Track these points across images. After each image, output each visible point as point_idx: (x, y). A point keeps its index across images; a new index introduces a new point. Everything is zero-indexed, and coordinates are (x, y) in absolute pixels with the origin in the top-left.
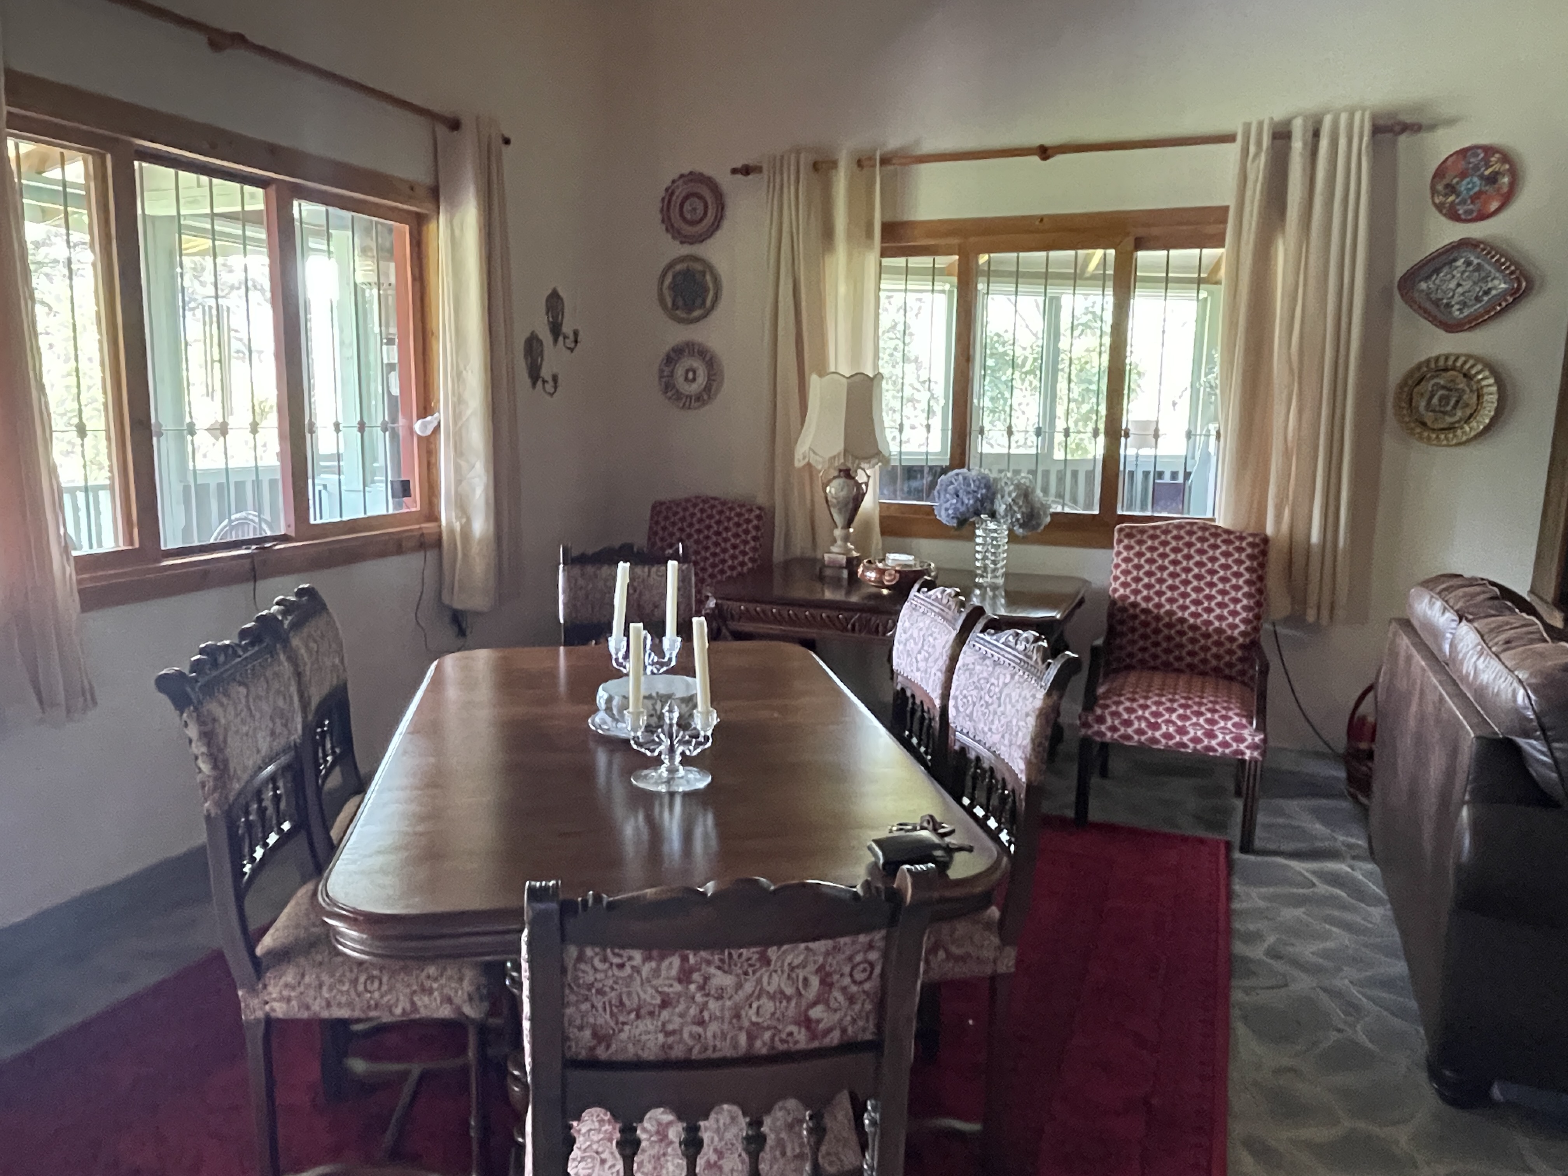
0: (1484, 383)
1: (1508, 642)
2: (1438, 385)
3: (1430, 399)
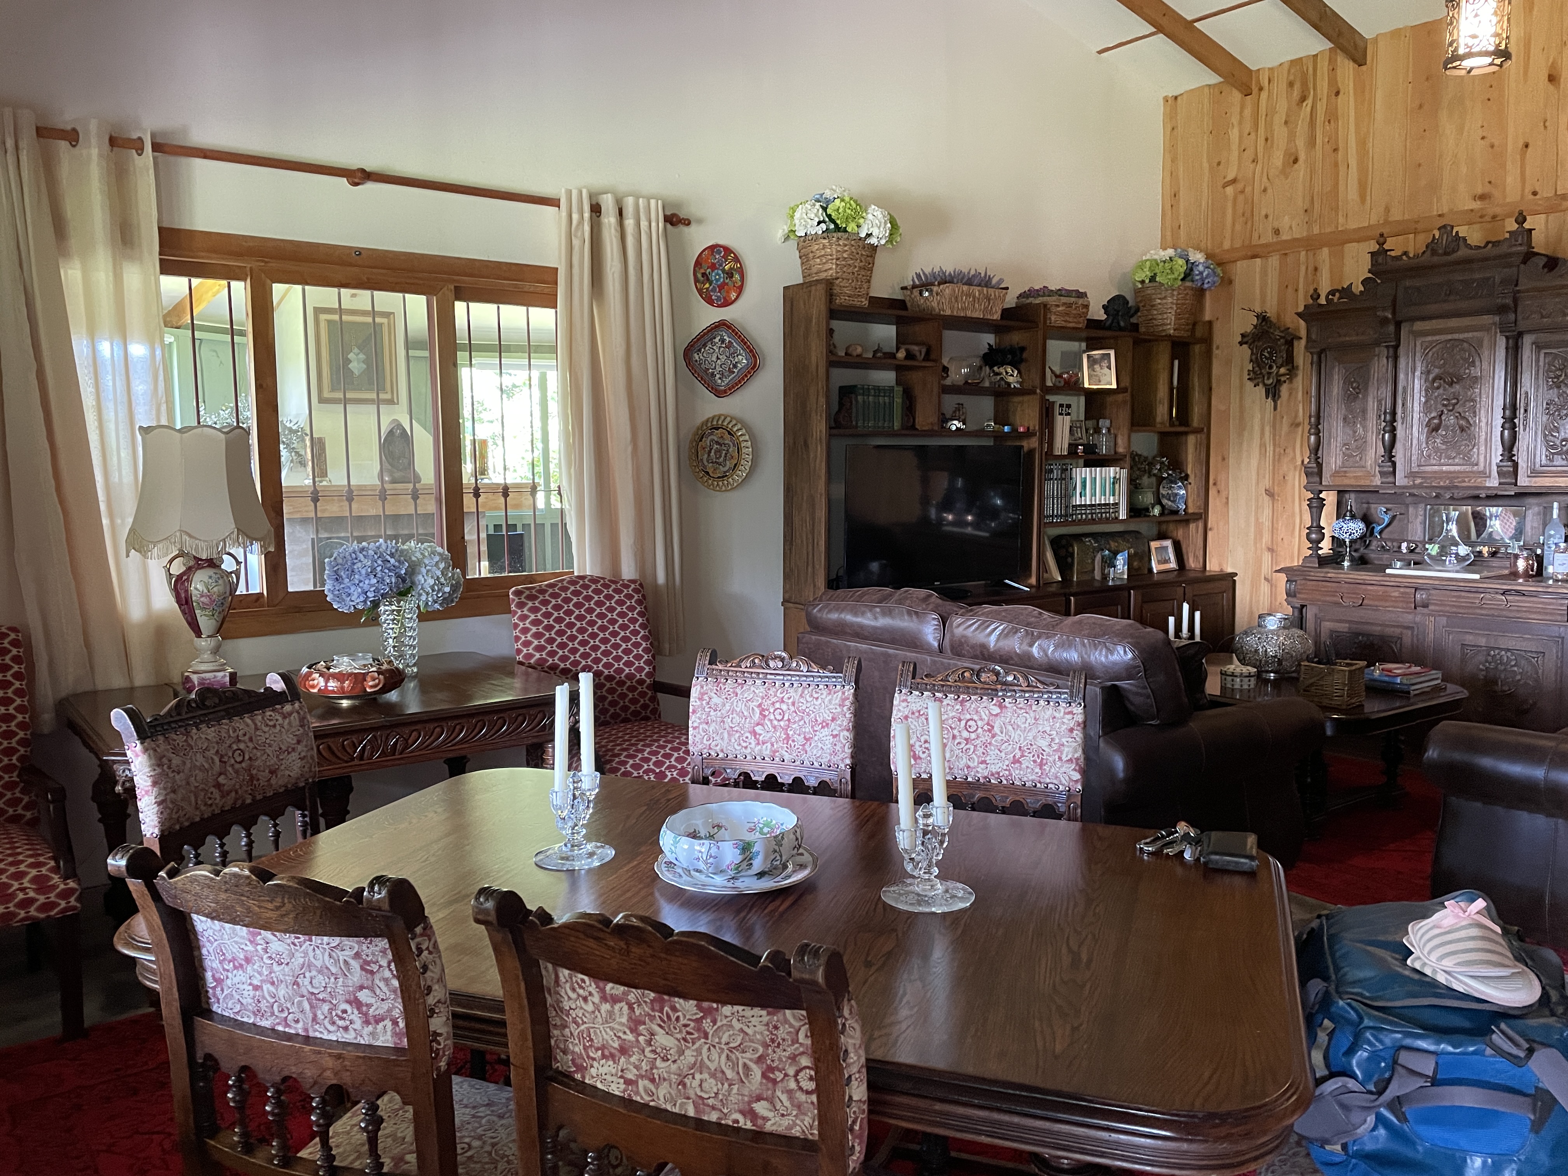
0: (742, 439)
2: (712, 440)
3: (710, 452)
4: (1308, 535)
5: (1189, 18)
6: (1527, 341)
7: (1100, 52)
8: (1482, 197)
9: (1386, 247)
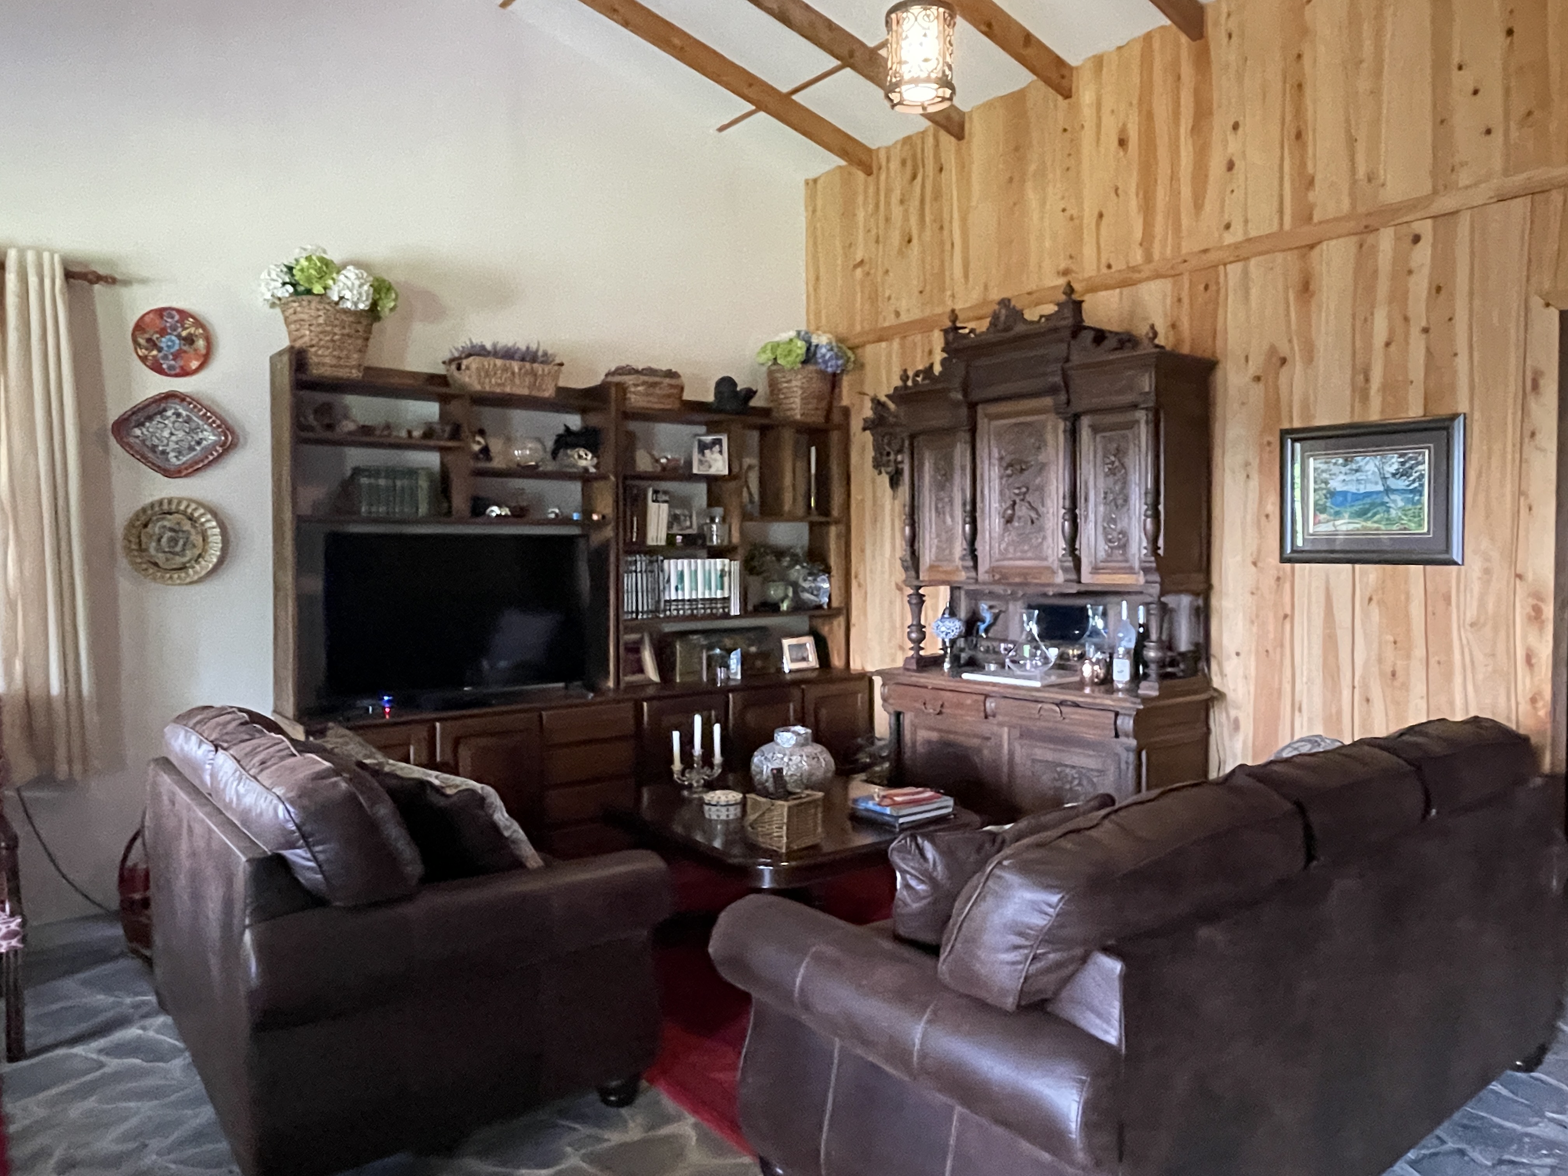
0: (208, 525)
1: (263, 763)
2: (164, 527)
3: (159, 540)
4: (909, 633)
5: (784, 89)
6: (1085, 422)
7: (722, 129)
8: (1066, 273)
9: (959, 325)
